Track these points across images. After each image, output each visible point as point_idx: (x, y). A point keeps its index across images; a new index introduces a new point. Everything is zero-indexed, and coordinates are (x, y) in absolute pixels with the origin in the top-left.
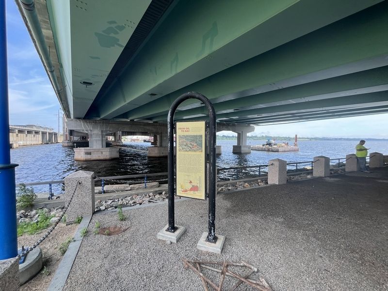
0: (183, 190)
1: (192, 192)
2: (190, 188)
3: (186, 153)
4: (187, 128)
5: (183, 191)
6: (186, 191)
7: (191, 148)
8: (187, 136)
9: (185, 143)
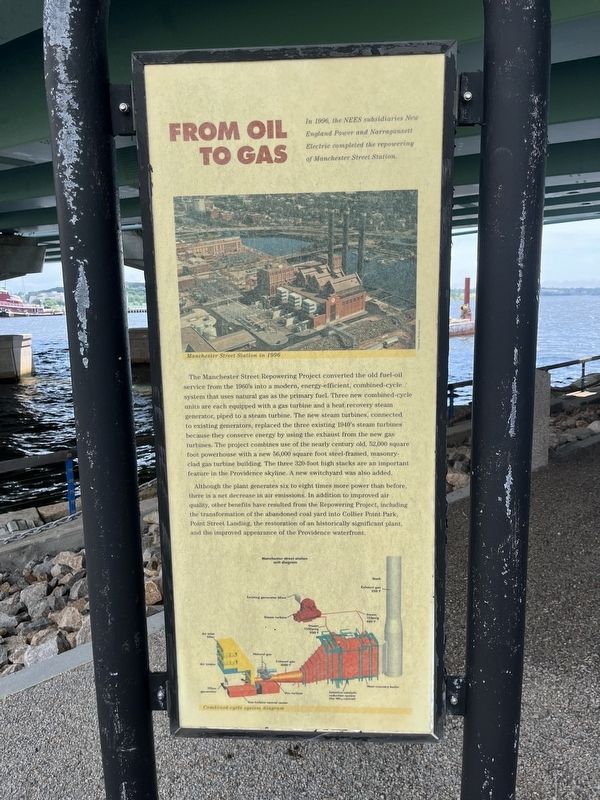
0: (236, 680)
1: (320, 689)
2: (302, 658)
3: (260, 363)
4: (258, 128)
5: (233, 692)
6: (265, 684)
7: (301, 315)
8: (263, 203)
9: (241, 278)
